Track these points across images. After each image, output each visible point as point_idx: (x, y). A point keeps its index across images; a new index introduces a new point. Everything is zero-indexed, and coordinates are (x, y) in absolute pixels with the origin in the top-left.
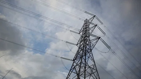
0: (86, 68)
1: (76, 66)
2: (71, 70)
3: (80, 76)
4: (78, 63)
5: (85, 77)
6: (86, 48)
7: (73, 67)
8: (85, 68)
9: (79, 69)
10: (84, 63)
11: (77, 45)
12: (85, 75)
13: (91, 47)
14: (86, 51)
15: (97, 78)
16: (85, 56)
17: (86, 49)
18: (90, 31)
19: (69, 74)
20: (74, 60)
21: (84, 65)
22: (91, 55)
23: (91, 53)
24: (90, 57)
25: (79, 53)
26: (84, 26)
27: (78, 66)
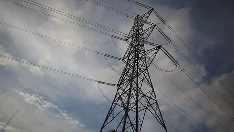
0: (139, 98)
1: (122, 94)
2: (114, 101)
3: (130, 110)
4: (126, 90)
5: (137, 112)
6: (138, 65)
7: (118, 96)
8: (137, 98)
9: (127, 100)
10: (136, 89)
11: (123, 59)
12: (137, 108)
13: (146, 62)
14: (138, 69)
15: (157, 112)
16: (137, 77)
17: (138, 67)
18: (145, 36)
19: (111, 107)
20: (119, 85)
21: (136, 93)
22: (146, 75)
23: (147, 72)
24: (145, 79)
25: (127, 73)
26: (134, 27)
27: (125, 95)
